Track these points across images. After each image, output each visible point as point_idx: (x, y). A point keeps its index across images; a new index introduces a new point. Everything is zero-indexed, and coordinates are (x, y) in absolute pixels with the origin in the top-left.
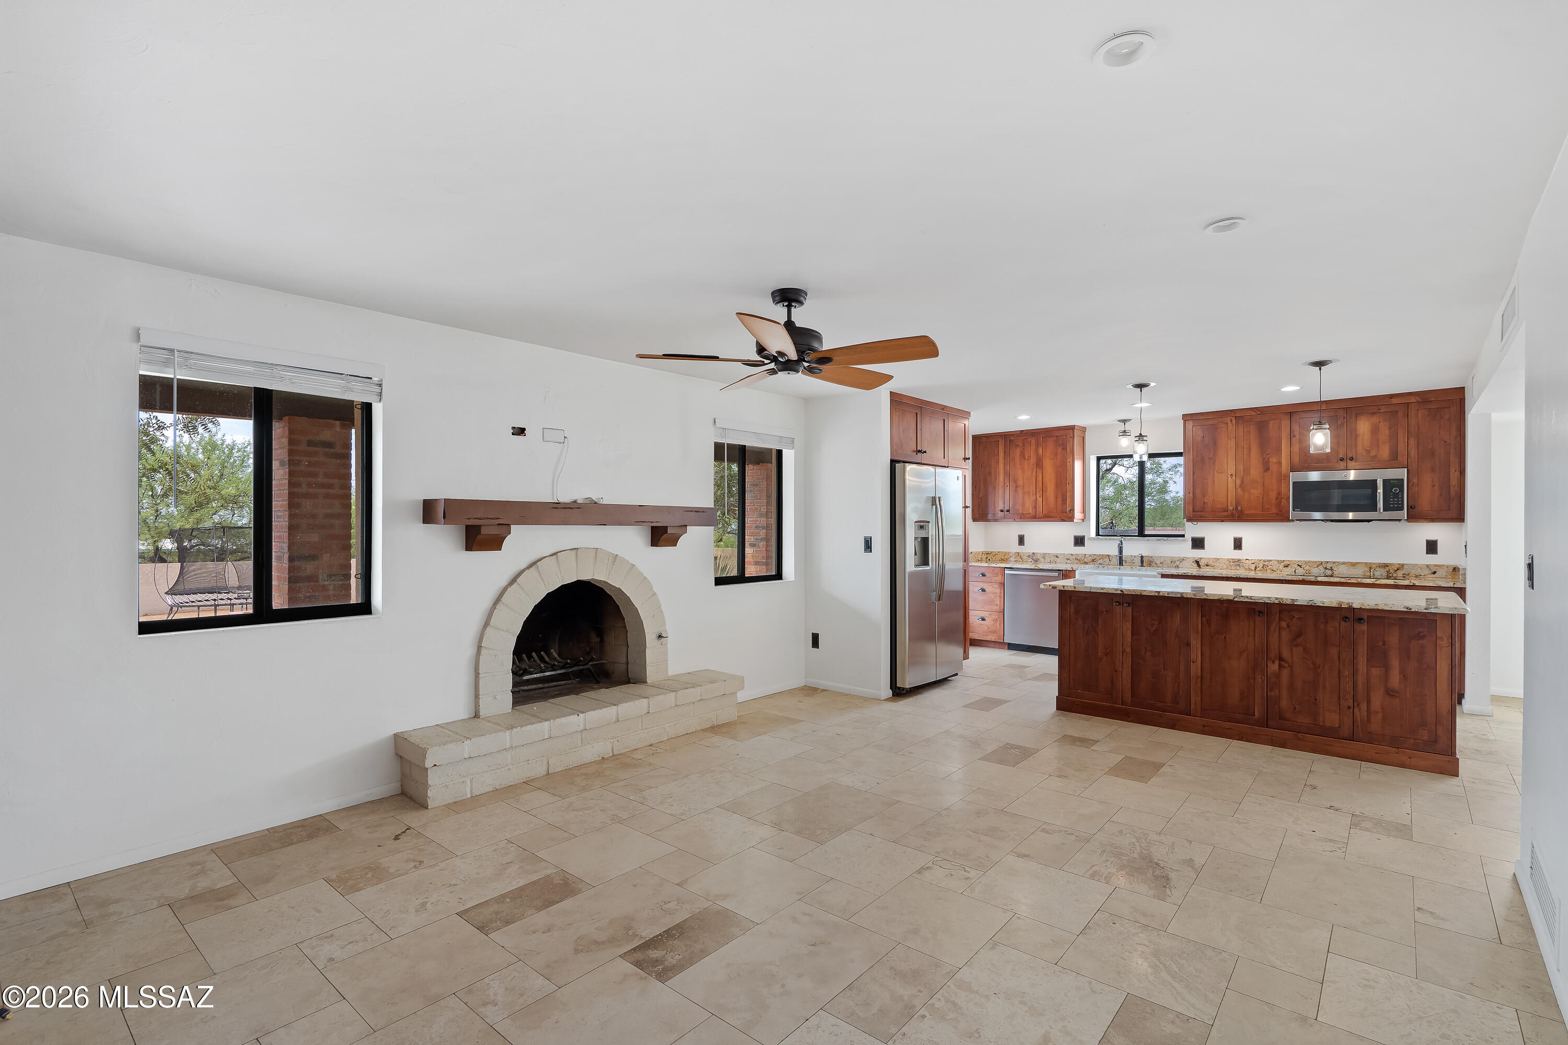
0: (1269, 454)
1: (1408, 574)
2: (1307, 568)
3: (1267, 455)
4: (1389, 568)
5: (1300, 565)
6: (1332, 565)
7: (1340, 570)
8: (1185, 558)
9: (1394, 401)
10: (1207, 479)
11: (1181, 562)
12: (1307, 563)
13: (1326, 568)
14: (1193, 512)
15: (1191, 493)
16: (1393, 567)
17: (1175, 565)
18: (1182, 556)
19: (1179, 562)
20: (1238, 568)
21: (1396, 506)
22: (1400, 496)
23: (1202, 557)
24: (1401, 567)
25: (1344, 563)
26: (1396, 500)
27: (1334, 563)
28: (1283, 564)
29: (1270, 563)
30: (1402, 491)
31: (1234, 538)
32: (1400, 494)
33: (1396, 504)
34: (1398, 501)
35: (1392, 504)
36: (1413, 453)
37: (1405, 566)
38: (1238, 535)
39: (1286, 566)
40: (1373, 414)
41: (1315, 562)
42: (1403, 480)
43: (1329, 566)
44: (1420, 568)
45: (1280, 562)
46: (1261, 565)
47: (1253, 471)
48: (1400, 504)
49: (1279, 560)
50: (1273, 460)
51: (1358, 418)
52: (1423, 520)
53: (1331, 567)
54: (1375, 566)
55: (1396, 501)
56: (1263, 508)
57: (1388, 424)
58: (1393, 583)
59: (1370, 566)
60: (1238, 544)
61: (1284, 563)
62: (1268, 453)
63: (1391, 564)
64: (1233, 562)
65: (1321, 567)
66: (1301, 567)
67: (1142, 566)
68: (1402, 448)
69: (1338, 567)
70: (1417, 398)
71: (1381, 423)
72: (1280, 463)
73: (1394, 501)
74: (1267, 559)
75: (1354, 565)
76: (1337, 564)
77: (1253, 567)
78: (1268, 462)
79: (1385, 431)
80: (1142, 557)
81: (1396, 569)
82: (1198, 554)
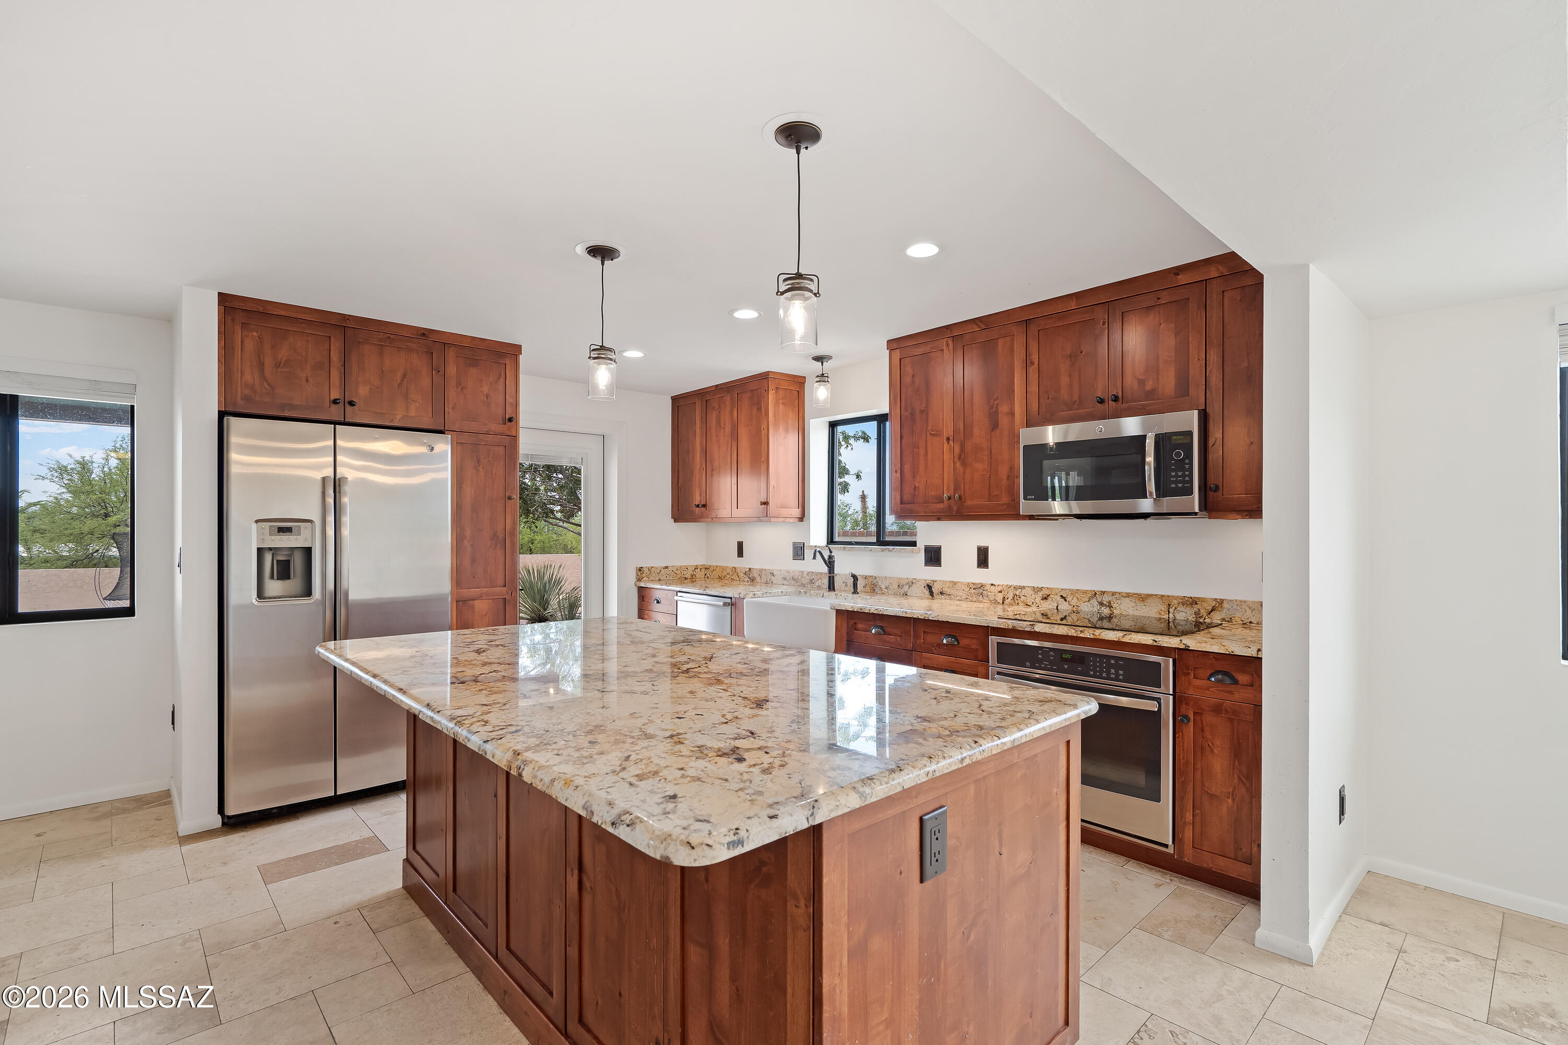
0: (998, 398)
1: (1230, 621)
2: (1074, 602)
3: (995, 400)
4: (1198, 606)
5: (1064, 596)
6: (1110, 598)
7: (1122, 607)
8: (914, 581)
9: (1183, 279)
10: (919, 448)
11: (910, 587)
12: (1074, 592)
13: (1101, 604)
14: (902, 503)
15: (899, 472)
16: (1205, 605)
17: (902, 591)
18: (911, 576)
19: (907, 586)
20: (981, 598)
21: (1180, 485)
22: (1187, 466)
23: (935, 579)
24: (1219, 604)
25: (1128, 595)
26: (1180, 474)
27: (1113, 594)
28: (1040, 594)
29: (1024, 591)
30: (1189, 456)
31: (978, 548)
32: (1187, 461)
33: (1180, 482)
34: (1184, 476)
35: (1173, 482)
36: (1215, 379)
37: (1225, 605)
38: (983, 544)
39: (1045, 598)
40: (1149, 308)
41: (1085, 592)
42: (1190, 434)
43: (1106, 599)
44: (1250, 608)
45: (1037, 590)
46: (1011, 596)
47: (976, 431)
48: (1187, 482)
49: (1035, 586)
50: (1004, 409)
51: (1125, 319)
52: (1234, 515)
53: (1109, 602)
54: (1175, 602)
55: (1180, 476)
56: (990, 495)
57: (1173, 325)
58: (1150, 642)
59: (1168, 602)
60: (983, 558)
61: (1042, 593)
62: (995, 397)
63: (1203, 600)
64: (974, 589)
65: (1094, 602)
66: (1065, 600)
67: (855, 591)
68: (1195, 371)
69: (1119, 602)
70: (1220, 268)
71: (1162, 326)
72: (1012, 414)
73: (1176, 476)
74: (1018, 585)
75: (1143, 598)
76: (1117, 596)
77: (1000, 597)
78: (997, 412)
79: (1169, 341)
80: (855, 577)
81: (1210, 608)
82: (932, 573)
